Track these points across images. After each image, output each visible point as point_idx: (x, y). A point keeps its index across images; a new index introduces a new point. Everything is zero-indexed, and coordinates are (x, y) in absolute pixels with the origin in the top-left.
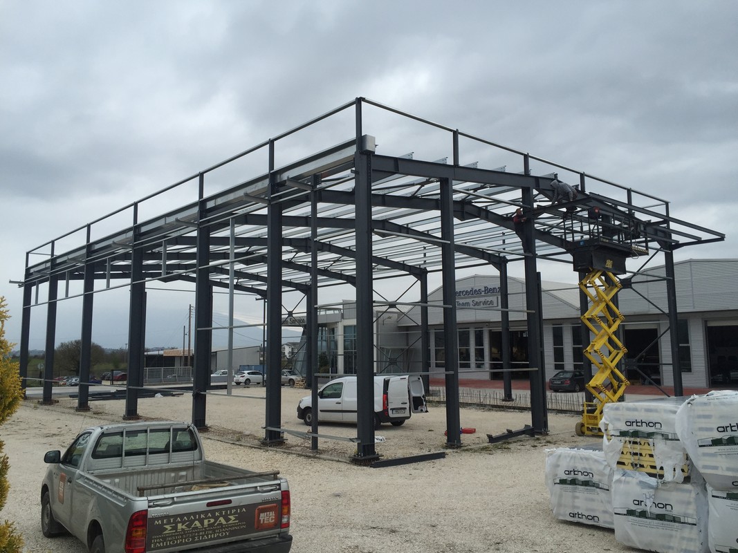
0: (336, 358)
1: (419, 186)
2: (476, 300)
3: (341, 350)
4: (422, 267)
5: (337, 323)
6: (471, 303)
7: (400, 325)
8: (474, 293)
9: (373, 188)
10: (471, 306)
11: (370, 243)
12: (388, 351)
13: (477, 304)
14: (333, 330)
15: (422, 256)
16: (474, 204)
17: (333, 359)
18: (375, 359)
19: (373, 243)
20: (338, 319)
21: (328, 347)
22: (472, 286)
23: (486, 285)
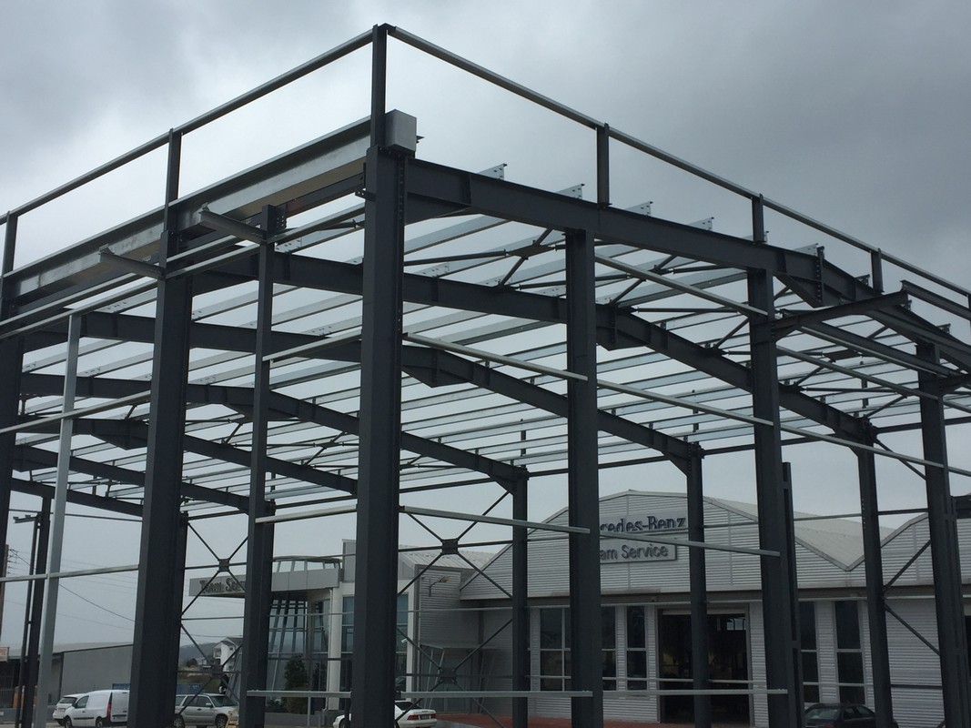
0: (324, 667)
1: (516, 259)
2: (632, 545)
3: (334, 650)
4: (516, 463)
5: (328, 590)
6: (620, 552)
7: (463, 598)
8: (627, 527)
9: (407, 258)
10: (621, 559)
11: (395, 405)
12: (438, 654)
13: (633, 553)
14: (320, 607)
15: (518, 437)
16: (635, 314)
17: (317, 671)
18: (409, 670)
19: (403, 407)
20: (333, 581)
21: (309, 642)
22: (623, 514)
23: (652, 512)
